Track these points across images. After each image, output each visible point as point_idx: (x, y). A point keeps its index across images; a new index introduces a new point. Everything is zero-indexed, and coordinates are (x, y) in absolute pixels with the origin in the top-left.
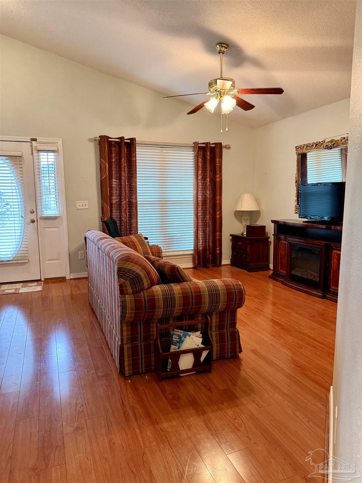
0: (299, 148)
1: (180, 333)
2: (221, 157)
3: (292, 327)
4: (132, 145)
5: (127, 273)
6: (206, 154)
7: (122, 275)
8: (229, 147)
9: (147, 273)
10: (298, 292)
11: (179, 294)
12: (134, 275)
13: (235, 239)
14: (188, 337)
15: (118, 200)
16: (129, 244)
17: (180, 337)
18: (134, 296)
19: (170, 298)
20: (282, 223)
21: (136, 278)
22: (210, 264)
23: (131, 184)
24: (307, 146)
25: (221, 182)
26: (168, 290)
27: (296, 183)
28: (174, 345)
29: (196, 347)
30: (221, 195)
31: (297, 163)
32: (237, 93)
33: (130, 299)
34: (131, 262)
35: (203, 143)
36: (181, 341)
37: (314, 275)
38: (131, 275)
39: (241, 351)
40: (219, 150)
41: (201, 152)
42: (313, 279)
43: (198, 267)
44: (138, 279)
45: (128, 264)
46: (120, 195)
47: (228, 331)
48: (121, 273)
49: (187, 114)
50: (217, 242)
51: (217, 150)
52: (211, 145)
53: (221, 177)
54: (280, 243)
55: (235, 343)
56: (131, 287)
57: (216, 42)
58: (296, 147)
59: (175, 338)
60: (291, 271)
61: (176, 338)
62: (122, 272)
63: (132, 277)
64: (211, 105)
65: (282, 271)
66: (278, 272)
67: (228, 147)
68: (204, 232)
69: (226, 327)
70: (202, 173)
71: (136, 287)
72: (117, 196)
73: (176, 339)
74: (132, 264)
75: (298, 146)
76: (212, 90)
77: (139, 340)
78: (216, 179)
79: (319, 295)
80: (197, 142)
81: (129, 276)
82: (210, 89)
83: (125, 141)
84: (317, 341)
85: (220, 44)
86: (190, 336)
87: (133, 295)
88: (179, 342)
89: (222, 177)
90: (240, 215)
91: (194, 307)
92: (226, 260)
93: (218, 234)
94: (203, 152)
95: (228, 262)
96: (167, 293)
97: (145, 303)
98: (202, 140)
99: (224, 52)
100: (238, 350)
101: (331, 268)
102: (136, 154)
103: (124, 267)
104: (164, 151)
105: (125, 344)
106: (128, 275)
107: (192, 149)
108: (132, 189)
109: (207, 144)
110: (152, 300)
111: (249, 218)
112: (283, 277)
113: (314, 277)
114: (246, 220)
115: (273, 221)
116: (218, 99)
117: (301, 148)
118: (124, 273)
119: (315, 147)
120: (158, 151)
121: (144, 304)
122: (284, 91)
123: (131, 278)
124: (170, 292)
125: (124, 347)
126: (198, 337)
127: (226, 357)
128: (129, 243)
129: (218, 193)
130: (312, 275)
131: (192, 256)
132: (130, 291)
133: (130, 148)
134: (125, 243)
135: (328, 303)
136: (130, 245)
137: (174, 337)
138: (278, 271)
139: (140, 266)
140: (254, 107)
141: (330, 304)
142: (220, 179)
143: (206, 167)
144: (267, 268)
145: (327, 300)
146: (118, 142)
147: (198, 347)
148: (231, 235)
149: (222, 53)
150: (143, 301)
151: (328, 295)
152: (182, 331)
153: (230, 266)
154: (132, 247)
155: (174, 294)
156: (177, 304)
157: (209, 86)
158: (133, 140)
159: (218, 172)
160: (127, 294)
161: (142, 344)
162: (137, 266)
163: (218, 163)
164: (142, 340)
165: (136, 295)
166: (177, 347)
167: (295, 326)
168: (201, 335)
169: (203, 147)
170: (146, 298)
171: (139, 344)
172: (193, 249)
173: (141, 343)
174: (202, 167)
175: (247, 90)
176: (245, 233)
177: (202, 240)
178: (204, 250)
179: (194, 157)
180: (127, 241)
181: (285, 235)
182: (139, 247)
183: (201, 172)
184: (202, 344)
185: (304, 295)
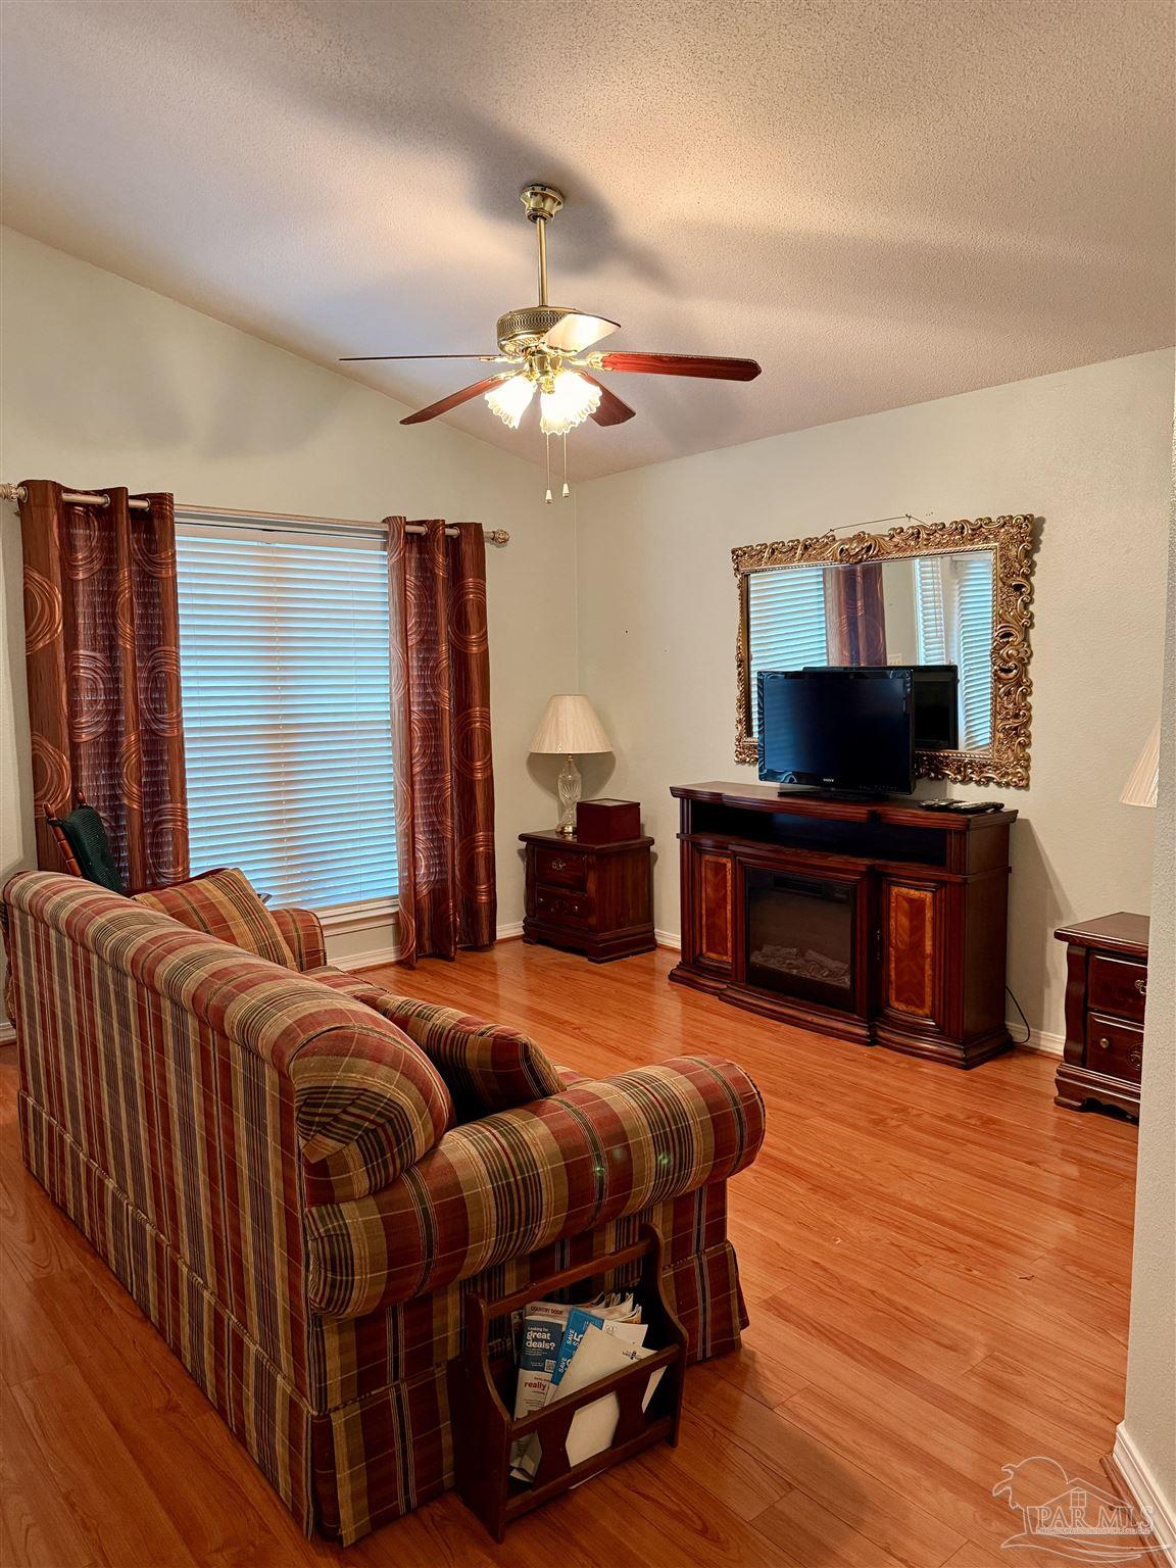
0: (745, 554)
1: (558, 1315)
2: (481, 573)
3: (839, 1175)
4: (156, 522)
5: (352, 1110)
6: (433, 560)
7: (328, 1120)
8: (505, 541)
9: (420, 1090)
10: (784, 1027)
11: (551, 1159)
12: (379, 1114)
13: (537, 849)
14: (592, 1329)
15: (102, 730)
16: (196, 918)
17: (557, 1334)
18: (377, 1205)
19: (520, 1184)
20: (706, 798)
21: (387, 1126)
22: (458, 943)
23: (154, 668)
24: (773, 552)
25: (484, 656)
26: (509, 1151)
27: (739, 666)
28: (535, 1369)
29: (628, 1361)
30: (486, 703)
31: (742, 604)
32: (601, 364)
33: (364, 1222)
34: (358, 1054)
35: (420, 523)
36: (561, 1350)
37: (833, 969)
38: (367, 1114)
39: (745, 1323)
40: (474, 547)
41: (410, 552)
42: (830, 981)
43: (418, 958)
44: (393, 1127)
45: (349, 1069)
46: (113, 711)
47: (705, 1259)
48: (321, 1115)
49: (402, 422)
50: (475, 866)
51: (467, 549)
52: (449, 531)
53: (484, 638)
54: (703, 864)
55: (728, 1300)
56: (367, 1170)
57: (526, 179)
58: (733, 552)
59: (536, 1340)
60: (748, 955)
61: (541, 1340)
62: (327, 1106)
63: (372, 1122)
64: (509, 401)
65: (713, 955)
66: (703, 960)
67: (500, 540)
68: (434, 830)
69: (694, 1248)
70: (419, 624)
71: (385, 1162)
72: (98, 713)
73: (540, 1345)
74: (365, 1063)
75: (740, 549)
76: (510, 347)
77: (390, 1377)
78: (466, 648)
79: (857, 1035)
80: (400, 518)
81: (359, 1121)
82: (503, 343)
83: (132, 503)
84: (943, 1222)
85: (538, 189)
86: (600, 1323)
87: (371, 1202)
88: (554, 1355)
89: (487, 643)
90: (547, 767)
91: (606, 1200)
92: (509, 925)
93: (481, 835)
94: (420, 552)
95: (517, 930)
96: (507, 1166)
97: (428, 1227)
98: (418, 510)
99: (552, 216)
100: (737, 1321)
101: (890, 944)
102: (174, 555)
103: (334, 1084)
104: (277, 545)
105: (337, 1409)
106: (352, 1119)
107: (379, 540)
108: (162, 685)
109: (434, 525)
110: (454, 1208)
111: (578, 775)
112: (718, 973)
113: (832, 974)
114: (570, 785)
115: (675, 792)
116: (534, 382)
117: (751, 557)
118: (336, 1111)
119: (803, 554)
120: (256, 544)
121: (422, 1233)
122: (760, 372)
123: (366, 1131)
124: (517, 1159)
125: (330, 1422)
126: (631, 1322)
127: (700, 1356)
128: (196, 913)
129: (477, 696)
130: (822, 967)
131: (391, 921)
132: (362, 1184)
133: (150, 530)
134: (180, 916)
135: (892, 1061)
136: (201, 920)
137: (530, 1335)
138: (701, 954)
139: (394, 1066)
140: (634, 414)
141: (902, 1065)
142: (482, 649)
143: (434, 607)
144: (649, 943)
145: (886, 1050)
146: (100, 506)
147: (635, 1360)
148: (522, 838)
149: (542, 221)
150: (420, 1222)
151: (883, 1030)
152: (560, 1307)
153: (521, 943)
154: (211, 929)
155: (533, 1164)
156: (547, 1204)
157: (499, 335)
158: (161, 501)
159: (473, 622)
160: (349, 1198)
161: (405, 1389)
162: (383, 1070)
163: (472, 593)
164: (402, 1374)
165: (385, 1197)
166: (549, 1376)
167: (848, 1173)
168: (639, 1308)
169: (419, 534)
170: (430, 1205)
171: (392, 1396)
172: (396, 892)
173: (398, 1388)
174: (420, 605)
175: (638, 356)
176: (570, 829)
177: (427, 858)
178: (439, 894)
179: (392, 569)
180: (187, 907)
181: (720, 838)
182: (240, 926)
183: (416, 622)
184: (645, 1345)
185: (807, 1036)
